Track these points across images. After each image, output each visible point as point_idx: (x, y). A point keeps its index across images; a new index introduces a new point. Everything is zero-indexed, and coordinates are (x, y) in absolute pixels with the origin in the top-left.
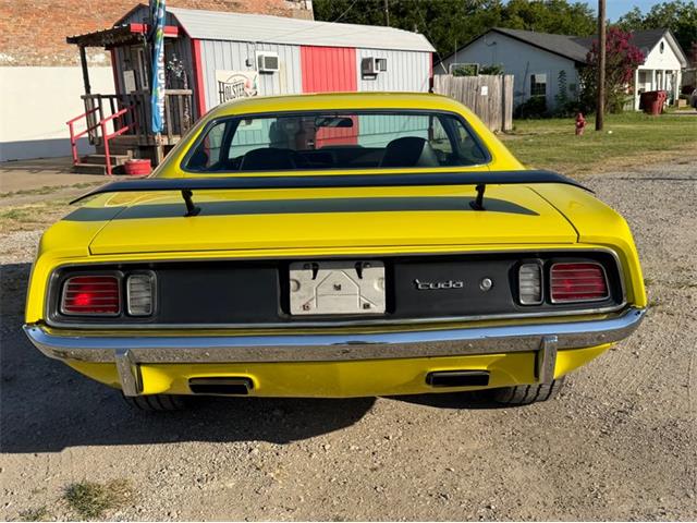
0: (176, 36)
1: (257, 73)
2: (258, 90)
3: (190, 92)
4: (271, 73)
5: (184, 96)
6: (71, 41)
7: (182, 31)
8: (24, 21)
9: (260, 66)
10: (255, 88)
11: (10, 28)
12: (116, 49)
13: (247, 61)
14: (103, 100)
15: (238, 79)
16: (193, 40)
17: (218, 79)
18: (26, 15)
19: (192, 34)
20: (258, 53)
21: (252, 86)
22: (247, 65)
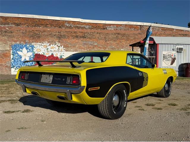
0: (153, 43)
1: (176, 52)
2: (176, 57)
3: (155, 57)
4: (181, 52)
5: (153, 58)
6: (130, 45)
7: (154, 42)
8: (127, 42)
9: (177, 50)
10: (175, 56)
11: (124, 43)
12: (141, 47)
13: (173, 49)
14: (136, 59)
15: (169, 54)
16: (157, 44)
17: (163, 53)
18: (128, 40)
19: (157, 43)
20: (177, 47)
21: (174, 55)
22: (173, 50)
